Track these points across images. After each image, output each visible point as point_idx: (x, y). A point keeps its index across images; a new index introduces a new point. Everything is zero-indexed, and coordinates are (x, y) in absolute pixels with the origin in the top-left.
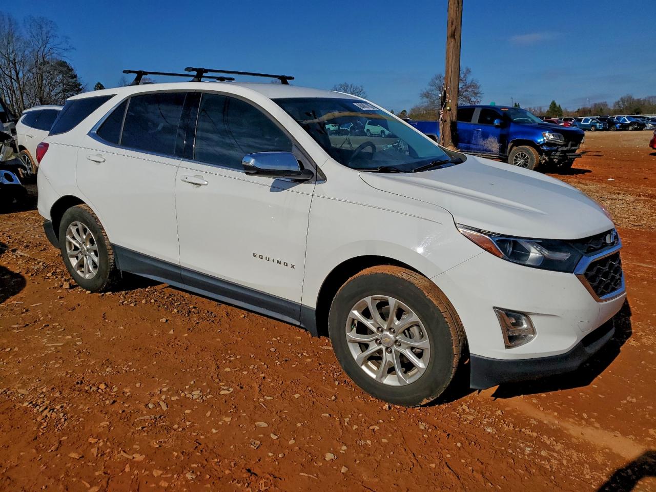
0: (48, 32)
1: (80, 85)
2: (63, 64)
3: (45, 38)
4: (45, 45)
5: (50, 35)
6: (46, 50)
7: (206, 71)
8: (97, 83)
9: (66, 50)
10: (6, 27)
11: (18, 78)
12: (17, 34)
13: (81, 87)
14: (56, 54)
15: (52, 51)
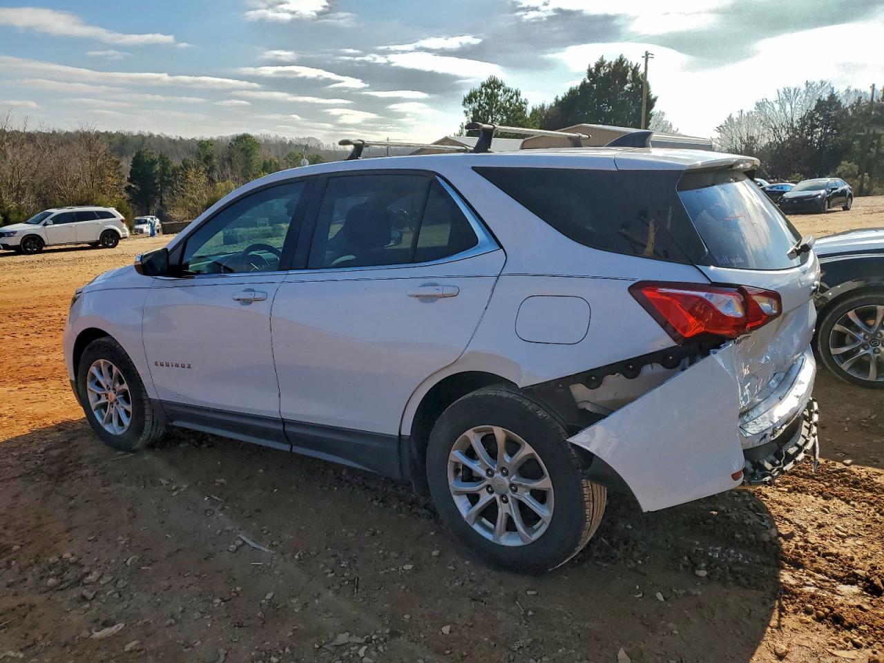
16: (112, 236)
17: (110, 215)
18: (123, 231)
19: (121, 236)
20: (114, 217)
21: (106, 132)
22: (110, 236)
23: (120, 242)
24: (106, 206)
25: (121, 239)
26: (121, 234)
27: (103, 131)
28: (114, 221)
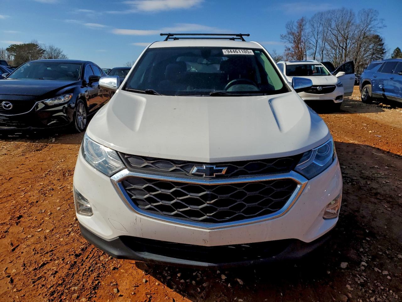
0: (372, 18)
1: (384, 50)
2: (377, 37)
3: (368, 21)
4: (367, 26)
5: (373, 19)
6: (368, 29)
7: (172, 35)
8: (396, 48)
9: (380, 28)
10: (348, 18)
11: (346, 47)
12: (352, 22)
13: (384, 51)
14: (373, 31)
15: (371, 29)
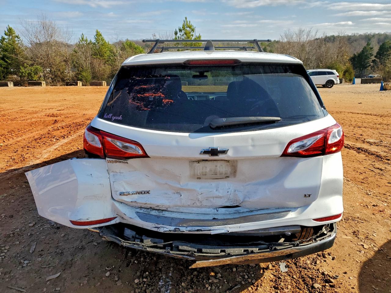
16: (331, 83)
17: (332, 73)
18: (337, 81)
19: (335, 83)
20: (334, 74)
21: (379, 33)
22: (330, 82)
23: (334, 85)
24: (332, 69)
25: (334, 84)
26: (335, 82)
27: (377, 33)
28: (334, 76)
